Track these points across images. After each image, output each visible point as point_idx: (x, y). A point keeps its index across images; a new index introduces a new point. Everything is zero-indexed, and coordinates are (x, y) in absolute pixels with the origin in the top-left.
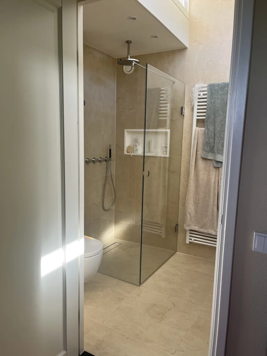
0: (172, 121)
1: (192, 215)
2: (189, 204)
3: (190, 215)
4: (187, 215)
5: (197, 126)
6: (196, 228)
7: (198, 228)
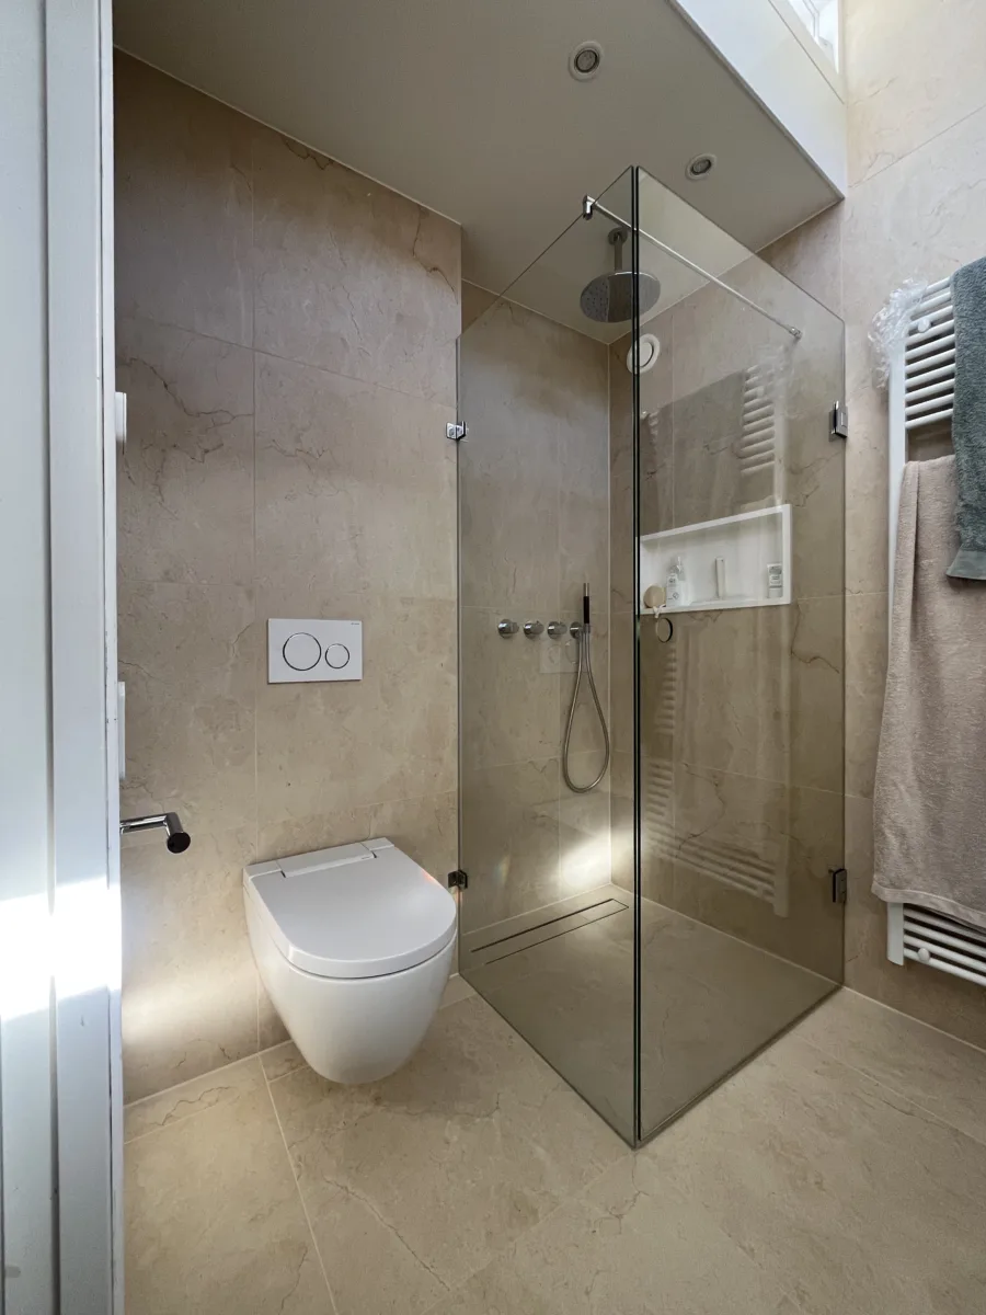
0: (794, 471)
1: (914, 841)
2: (895, 785)
3: (902, 835)
4: (883, 834)
5: (910, 457)
6: (942, 903)
7: (953, 907)
